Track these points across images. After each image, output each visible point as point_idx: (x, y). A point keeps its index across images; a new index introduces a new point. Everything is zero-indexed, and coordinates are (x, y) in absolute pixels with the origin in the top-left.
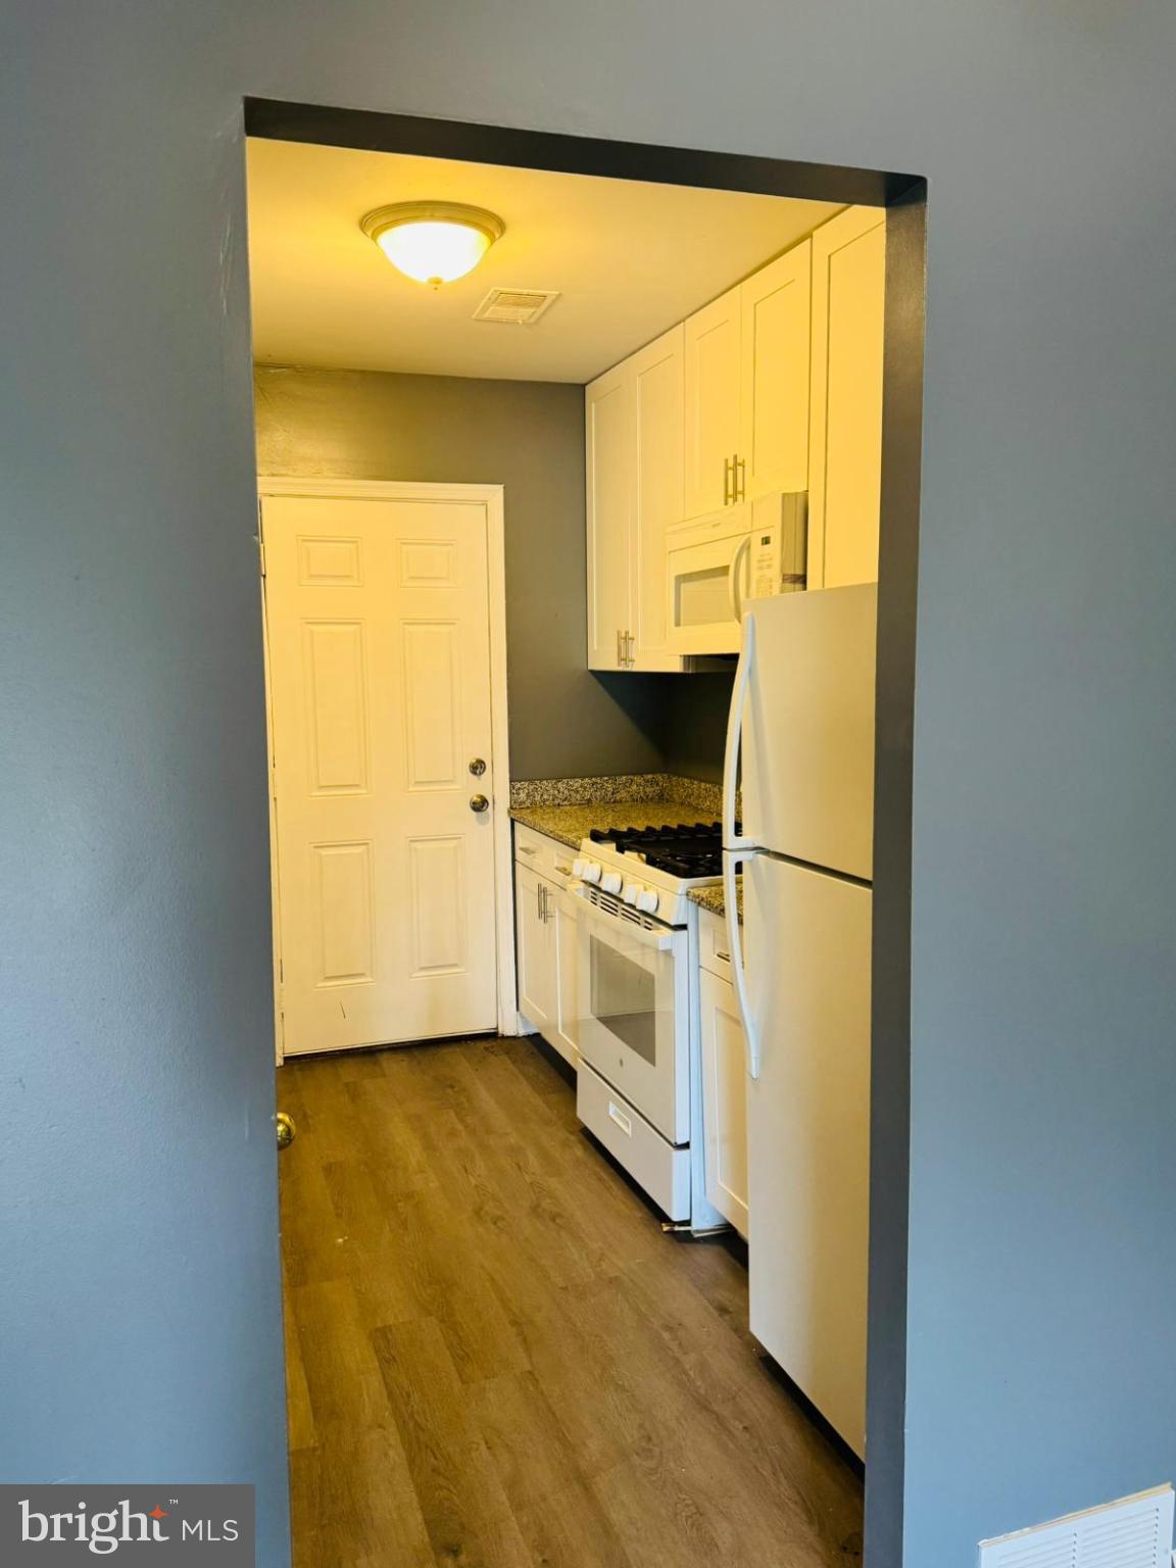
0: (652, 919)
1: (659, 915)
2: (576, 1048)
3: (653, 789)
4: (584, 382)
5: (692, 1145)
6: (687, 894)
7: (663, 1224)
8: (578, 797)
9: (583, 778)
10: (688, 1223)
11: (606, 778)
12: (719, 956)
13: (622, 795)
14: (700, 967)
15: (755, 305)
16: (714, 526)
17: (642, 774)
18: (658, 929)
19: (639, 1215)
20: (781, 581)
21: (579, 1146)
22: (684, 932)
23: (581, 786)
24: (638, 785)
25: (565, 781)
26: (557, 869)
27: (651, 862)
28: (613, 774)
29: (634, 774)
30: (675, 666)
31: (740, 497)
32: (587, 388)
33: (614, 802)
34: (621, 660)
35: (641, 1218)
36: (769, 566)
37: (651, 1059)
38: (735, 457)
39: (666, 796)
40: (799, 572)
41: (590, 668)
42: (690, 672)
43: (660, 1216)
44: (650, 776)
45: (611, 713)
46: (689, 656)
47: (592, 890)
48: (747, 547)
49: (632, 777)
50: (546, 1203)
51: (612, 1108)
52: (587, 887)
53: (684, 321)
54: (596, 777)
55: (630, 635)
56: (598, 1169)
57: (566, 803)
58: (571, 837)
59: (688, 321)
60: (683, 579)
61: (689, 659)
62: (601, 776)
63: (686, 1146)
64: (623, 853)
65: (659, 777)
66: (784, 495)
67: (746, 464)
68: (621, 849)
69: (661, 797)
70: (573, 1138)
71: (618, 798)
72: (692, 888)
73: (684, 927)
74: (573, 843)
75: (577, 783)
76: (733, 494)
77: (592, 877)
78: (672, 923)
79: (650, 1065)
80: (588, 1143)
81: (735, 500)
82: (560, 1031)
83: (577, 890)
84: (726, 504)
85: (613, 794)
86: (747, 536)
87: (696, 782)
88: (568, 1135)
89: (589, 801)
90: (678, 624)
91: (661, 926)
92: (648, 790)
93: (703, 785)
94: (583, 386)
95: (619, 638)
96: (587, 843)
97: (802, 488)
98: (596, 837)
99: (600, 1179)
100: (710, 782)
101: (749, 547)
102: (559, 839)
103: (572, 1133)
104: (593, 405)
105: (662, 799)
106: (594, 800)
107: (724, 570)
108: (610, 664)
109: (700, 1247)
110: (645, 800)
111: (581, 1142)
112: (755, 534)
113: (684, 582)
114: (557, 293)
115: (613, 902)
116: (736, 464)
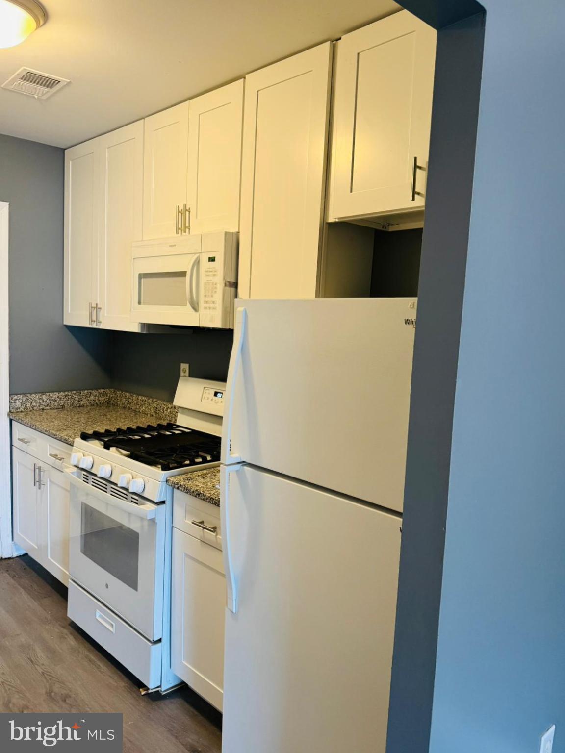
0: (140, 497)
1: (145, 495)
2: (68, 573)
3: (103, 398)
4: (64, 147)
5: (163, 640)
6: (167, 481)
7: (141, 690)
8: (56, 404)
9: (59, 392)
10: (160, 687)
11: (74, 392)
12: (193, 523)
13: (85, 402)
14: (173, 527)
15: (200, 115)
16: (171, 246)
17: (97, 389)
18: (143, 504)
19: (123, 684)
20: (224, 285)
21: (72, 637)
22: (164, 506)
23: (58, 397)
24: (94, 396)
25: (47, 394)
26: (50, 455)
27: (133, 456)
28: (79, 390)
29: (92, 390)
30: (135, 329)
31: (187, 230)
32: (66, 151)
33: (79, 407)
34: (92, 321)
35: (124, 687)
36: (214, 275)
37: (134, 586)
38: (185, 206)
39: (112, 402)
40: (233, 281)
41: (66, 323)
42: (145, 332)
43: (140, 685)
44: (102, 391)
45: (78, 353)
46: (144, 324)
47: (85, 473)
48: (197, 262)
49: (90, 391)
50: (56, 688)
51: (98, 613)
52: (80, 471)
53: (143, 118)
54: (68, 391)
55: (99, 306)
56: (87, 653)
57: (47, 408)
58: (64, 435)
59: (146, 119)
60: (142, 276)
61: (143, 325)
62: (71, 391)
63: (160, 641)
64: (109, 449)
65: (108, 391)
66: (226, 233)
67: (191, 210)
68: (107, 446)
69: (109, 402)
70: (65, 631)
71: (82, 404)
72: (171, 477)
73: (163, 502)
74: (65, 439)
75: (55, 395)
76: (183, 227)
77: (86, 465)
78: (156, 501)
79: (133, 591)
80: (76, 634)
81: (185, 232)
82: (49, 557)
83: (72, 473)
84: (177, 233)
85: (79, 401)
86: (197, 255)
87: (135, 395)
88: (62, 629)
89: (63, 406)
90: (139, 303)
91: (146, 502)
92: (100, 398)
93: (140, 397)
94: (64, 150)
95: (92, 308)
96: (78, 441)
97: (235, 230)
98: (85, 437)
99: (90, 661)
100: (144, 396)
101: (199, 262)
102: (54, 437)
103: (64, 627)
104: (71, 162)
105: (110, 404)
106: (66, 405)
107: (183, 274)
108: (84, 322)
109: (167, 702)
110: (99, 405)
111: (71, 634)
112: (203, 254)
113: (144, 278)
114: (69, 81)
115: (106, 484)
116: (186, 210)
